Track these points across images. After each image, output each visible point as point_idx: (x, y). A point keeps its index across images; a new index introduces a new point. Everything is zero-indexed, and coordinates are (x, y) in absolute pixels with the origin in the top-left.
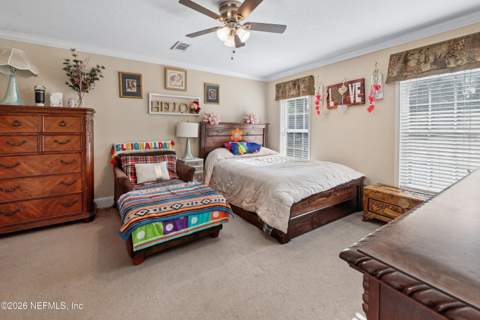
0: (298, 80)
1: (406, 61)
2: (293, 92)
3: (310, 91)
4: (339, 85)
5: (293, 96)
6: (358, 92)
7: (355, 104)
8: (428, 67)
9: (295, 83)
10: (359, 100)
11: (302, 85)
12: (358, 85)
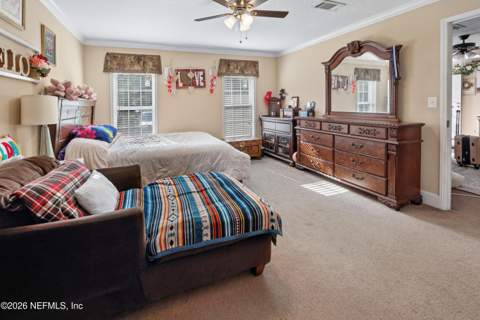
0: (144, 56)
1: (229, 65)
2: (136, 67)
3: (158, 70)
4: (188, 71)
5: (137, 71)
6: (201, 78)
7: (200, 87)
8: (238, 72)
9: (139, 58)
10: (202, 84)
11: (148, 62)
12: (201, 73)
